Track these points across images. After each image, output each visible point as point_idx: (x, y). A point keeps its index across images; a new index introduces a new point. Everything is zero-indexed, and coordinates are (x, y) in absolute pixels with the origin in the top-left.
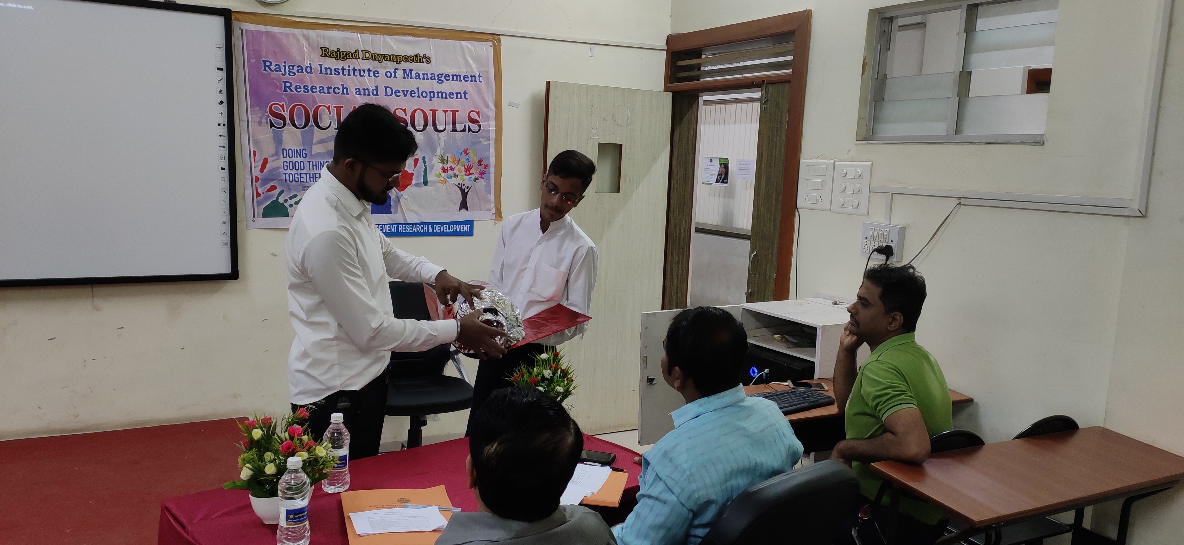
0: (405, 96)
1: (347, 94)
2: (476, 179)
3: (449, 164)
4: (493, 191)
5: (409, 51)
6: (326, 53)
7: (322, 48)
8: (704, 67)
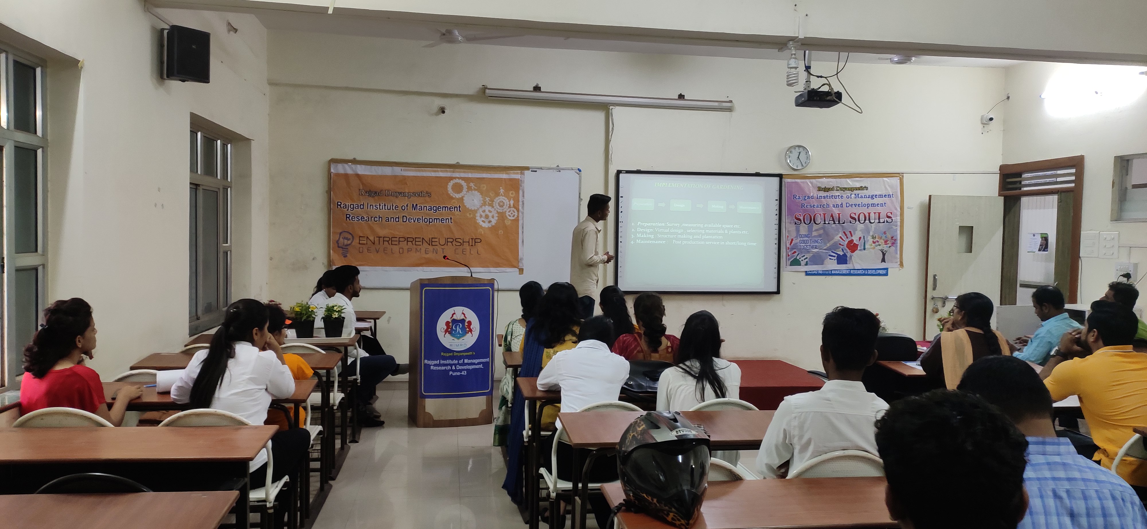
0: (855, 206)
1: (829, 207)
2: (890, 247)
3: (877, 239)
4: (899, 252)
5: (858, 185)
6: (820, 189)
7: (818, 187)
8: (1023, 183)
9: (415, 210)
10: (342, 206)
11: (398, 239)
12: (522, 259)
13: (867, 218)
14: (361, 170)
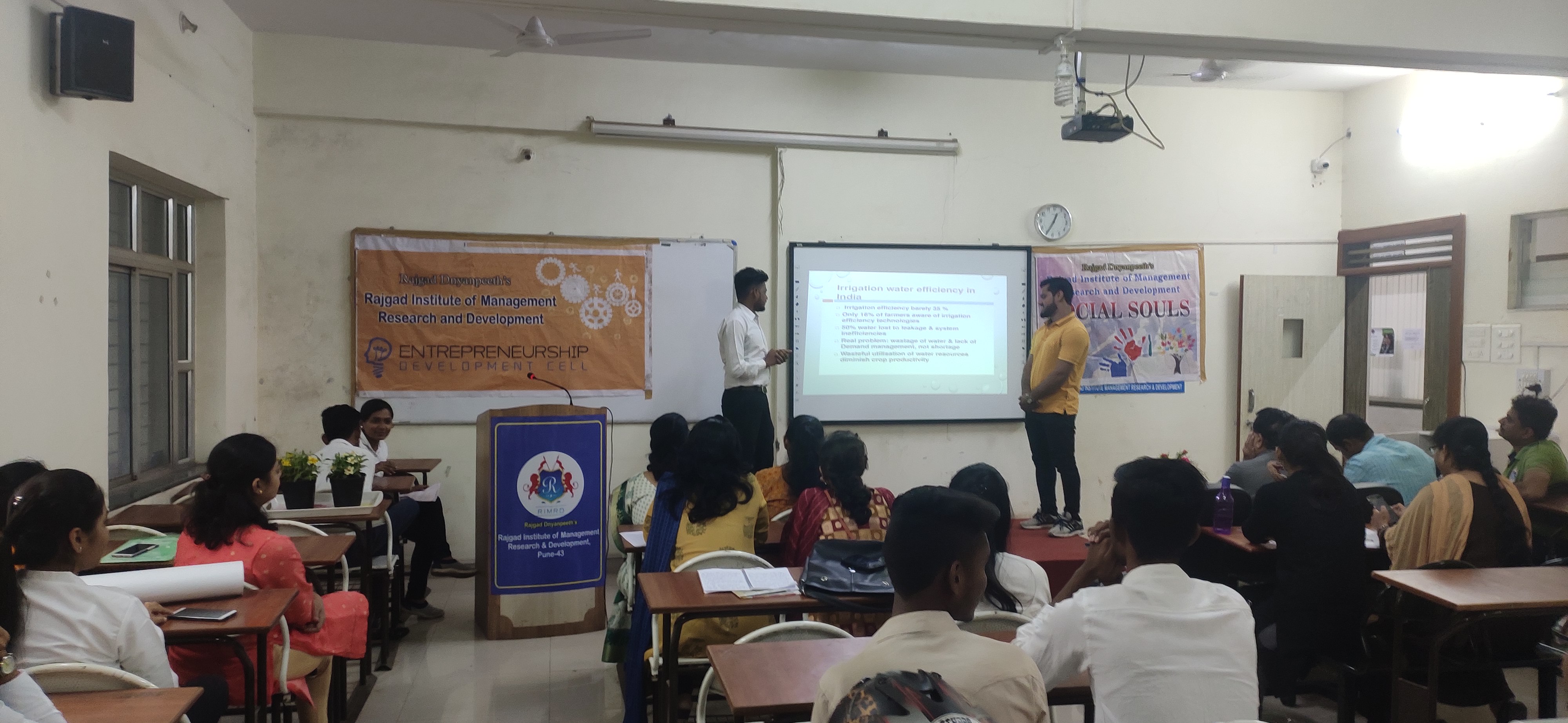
0: (1137, 292)
1: (1099, 294)
2: (1186, 350)
3: (1167, 340)
4: (1199, 358)
5: (1139, 261)
6: (1085, 268)
7: (1083, 265)
8: (1371, 257)
9: (486, 304)
10: (373, 300)
11: (460, 349)
12: (649, 376)
13: (1154, 309)
14: (402, 245)
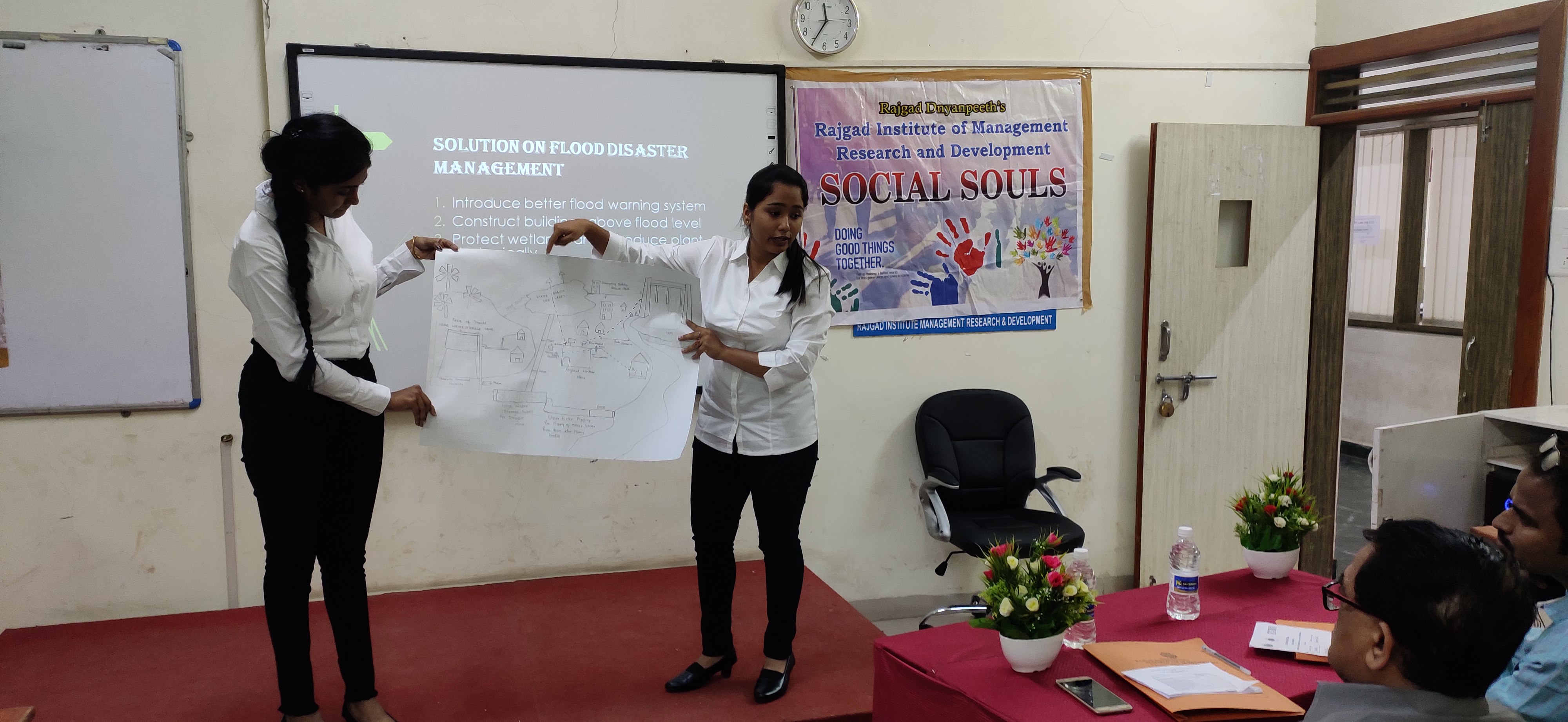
0: (975, 154)
1: (909, 157)
2: (1060, 256)
3: (1028, 238)
4: (1080, 270)
5: (981, 98)
6: (885, 108)
7: (880, 103)
8: (1360, 92)
13: (1005, 185)
